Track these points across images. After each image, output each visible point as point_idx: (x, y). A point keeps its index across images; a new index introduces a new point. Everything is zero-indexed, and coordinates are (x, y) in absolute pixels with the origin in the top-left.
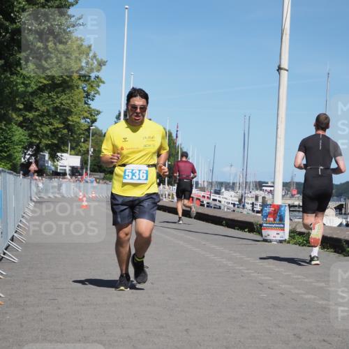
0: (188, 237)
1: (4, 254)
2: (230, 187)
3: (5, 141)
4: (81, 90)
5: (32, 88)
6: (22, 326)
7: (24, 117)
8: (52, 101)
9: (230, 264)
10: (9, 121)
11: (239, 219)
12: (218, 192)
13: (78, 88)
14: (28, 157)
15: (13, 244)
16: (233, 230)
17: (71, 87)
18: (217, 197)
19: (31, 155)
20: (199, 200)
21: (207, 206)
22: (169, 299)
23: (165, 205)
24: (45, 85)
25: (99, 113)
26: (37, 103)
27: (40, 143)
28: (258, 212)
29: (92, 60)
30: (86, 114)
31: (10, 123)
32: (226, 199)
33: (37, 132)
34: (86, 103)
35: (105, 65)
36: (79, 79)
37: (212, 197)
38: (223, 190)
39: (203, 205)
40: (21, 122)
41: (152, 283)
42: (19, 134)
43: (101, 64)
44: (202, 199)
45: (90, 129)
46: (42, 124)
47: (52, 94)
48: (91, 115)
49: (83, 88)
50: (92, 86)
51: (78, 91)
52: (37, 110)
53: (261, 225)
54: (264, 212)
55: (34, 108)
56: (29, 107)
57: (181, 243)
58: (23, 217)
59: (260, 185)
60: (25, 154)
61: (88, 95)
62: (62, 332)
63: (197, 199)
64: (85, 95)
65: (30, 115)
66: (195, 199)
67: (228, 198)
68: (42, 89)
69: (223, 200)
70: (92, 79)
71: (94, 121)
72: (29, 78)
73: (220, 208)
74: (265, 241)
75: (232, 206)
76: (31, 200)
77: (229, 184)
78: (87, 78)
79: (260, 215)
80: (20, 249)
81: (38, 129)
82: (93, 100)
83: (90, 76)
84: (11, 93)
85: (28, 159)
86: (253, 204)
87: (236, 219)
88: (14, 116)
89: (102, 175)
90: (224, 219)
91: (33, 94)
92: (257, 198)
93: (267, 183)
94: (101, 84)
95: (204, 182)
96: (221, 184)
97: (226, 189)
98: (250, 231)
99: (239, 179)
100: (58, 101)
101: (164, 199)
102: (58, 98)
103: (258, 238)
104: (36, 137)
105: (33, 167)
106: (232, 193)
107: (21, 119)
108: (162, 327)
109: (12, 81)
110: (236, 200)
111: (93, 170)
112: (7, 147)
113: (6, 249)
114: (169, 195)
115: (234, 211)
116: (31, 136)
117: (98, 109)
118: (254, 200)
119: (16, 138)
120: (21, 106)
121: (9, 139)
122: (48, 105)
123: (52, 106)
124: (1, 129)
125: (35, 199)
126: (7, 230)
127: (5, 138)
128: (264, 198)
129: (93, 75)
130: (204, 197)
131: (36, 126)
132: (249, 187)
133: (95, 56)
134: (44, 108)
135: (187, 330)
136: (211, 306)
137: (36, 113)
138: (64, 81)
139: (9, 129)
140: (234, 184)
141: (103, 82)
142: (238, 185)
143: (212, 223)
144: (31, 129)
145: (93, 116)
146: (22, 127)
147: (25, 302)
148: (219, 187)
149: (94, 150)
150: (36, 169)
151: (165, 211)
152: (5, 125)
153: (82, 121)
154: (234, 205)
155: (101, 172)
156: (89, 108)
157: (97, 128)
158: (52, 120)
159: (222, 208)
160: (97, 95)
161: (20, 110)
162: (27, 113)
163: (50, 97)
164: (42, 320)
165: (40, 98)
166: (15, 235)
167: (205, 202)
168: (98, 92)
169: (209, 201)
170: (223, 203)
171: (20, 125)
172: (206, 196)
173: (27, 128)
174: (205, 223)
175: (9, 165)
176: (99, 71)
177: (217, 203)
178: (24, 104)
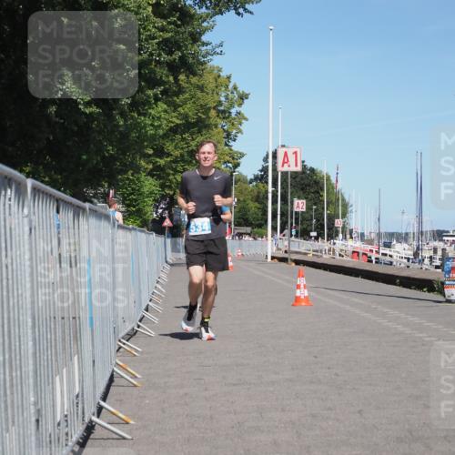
0: (356, 300)
1: (139, 326)
2: (403, 238)
3: (132, 194)
4: (220, 129)
5: (163, 129)
6: (164, 412)
7: (154, 164)
8: (186, 143)
9: (408, 331)
10: (137, 169)
11: (416, 277)
12: (388, 245)
13: (216, 127)
14: (160, 211)
15: (148, 315)
16: (409, 290)
17: (208, 127)
18: (387, 251)
19: (164, 209)
20: (366, 254)
21: (376, 262)
22: (337, 375)
23: (325, 262)
24: (177, 125)
25: (242, 155)
26: (169, 147)
27: (174, 194)
28: (437, 267)
29: (232, 93)
30: (227, 158)
31: (138, 173)
32: (398, 253)
33: (171, 181)
34: (226, 145)
35: (247, 98)
36: (218, 116)
37: (381, 251)
38: (394, 242)
39: (371, 261)
40: (152, 170)
41: (316, 357)
42: (149, 184)
43: (243, 97)
44: (369, 254)
45: (232, 175)
46: (176, 171)
47: (186, 136)
48: (233, 158)
49: (223, 126)
50: (233, 124)
51: (216, 131)
52: (169, 155)
53: (443, 283)
54: (446, 267)
55: (166, 153)
56: (160, 152)
57: (348, 307)
58: (158, 282)
59: (439, 235)
60: (158, 208)
61: (228, 135)
62: (211, 418)
63: (364, 254)
64: (225, 135)
65: (161, 162)
66: (361, 255)
67: (400, 251)
68: (174, 130)
69: (394, 255)
70: (233, 115)
71: (237, 165)
72: (159, 118)
73: (391, 263)
74: (449, 301)
75: (406, 261)
76: (167, 262)
77: (400, 234)
78: (227, 115)
79: (440, 270)
80: (156, 320)
81: (171, 177)
82: (235, 140)
83: (230, 113)
84: (138, 138)
85: (161, 214)
86: (431, 257)
87: (412, 276)
88: (143, 163)
89: (248, 229)
90: (397, 277)
91: (165, 136)
92: (435, 250)
93: (448, 232)
94: (243, 121)
95: (370, 233)
96: (391, 235)
97: (398, 241)
98: (429, 291)
99: (413, 229)
100: (193, 143)
101: (324, 256)
102: (193, 140)
103: (440, 298)
104: (170, 187)
105: (167, 223)
106: (406, 246)
107: (151, 166)
108: (330, 409)
109: (139, 123)
110: (410, 254)
111: (238, 224)
112: (136, 200)
113: (140, 321)
114: (329, 250)
115: (408, 267)
116: (163, 186)
117: (240, 151)
118: (432, 253)
119: (145, 190)
120: (151, 152)
121: (138, 190)
122: (182, 148)
123: (186, 150)
124: (128, 179)
125: (171, 261)
126: (140, 298)
127: (133, 189)
128: (444, 250)
129: (233, 111)
130: (371, 251)
131: (169, 175)
132: (426, 238)
133: (235, 88)
134: (177, 153)
135: (360, 412)
136: (387, 381)
137: (169, 159)
138: (199, 120)
139: (138, 179)
140: (407, 234)
141: (246, 119)
142: (412, 236)
143: (383, 282)
144: (163, 178)
145: (235, 160)
146: (152, 176)
147: (165, 383)
148: (389, 239)
149: (238, 200)
150: (171, 225)
151: (325, 269)
152: (132, 175)
153: (223, 166)
154: (408, 259)
155: (247, 226)
156: (231, 150)
157: (240, 174)
158: (186, 167)
159: (394, 263)
160: (239, 135)
161: (150, 155)
162: (158, 160)
163: (183, 139)
164: (187, 405)
165: (172, 140)
166: (150, 304)
167: (373, 258)
168: (240, 131)
169: (377, 256)
170: (395, 257)
171: (150, 174)
172: (374, 250)
173: (159, 177)
174: (374, 282)
175: (138, 222)
176: (240, 105)
177: (388, 258)
178: (154, 149)
